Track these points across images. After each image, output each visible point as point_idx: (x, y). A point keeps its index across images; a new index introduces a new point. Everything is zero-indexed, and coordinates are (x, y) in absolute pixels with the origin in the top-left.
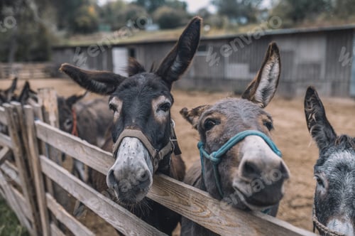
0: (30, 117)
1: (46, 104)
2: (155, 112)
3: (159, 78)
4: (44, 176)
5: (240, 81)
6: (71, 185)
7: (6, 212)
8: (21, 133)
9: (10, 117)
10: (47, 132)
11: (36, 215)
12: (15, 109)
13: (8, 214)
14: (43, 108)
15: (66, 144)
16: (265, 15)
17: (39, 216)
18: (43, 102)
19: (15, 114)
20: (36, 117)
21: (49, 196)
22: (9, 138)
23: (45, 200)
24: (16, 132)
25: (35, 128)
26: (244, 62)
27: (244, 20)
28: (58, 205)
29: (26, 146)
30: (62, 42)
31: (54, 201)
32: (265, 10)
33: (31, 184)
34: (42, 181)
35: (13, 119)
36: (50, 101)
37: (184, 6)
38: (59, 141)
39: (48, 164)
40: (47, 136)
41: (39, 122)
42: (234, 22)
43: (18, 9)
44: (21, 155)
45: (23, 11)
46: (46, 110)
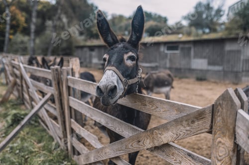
0: (65, 74)
1: (74, 67)
2: (125, 60)
3: (130, 45)
4: (70, 108)
5: (201, 71)
6: (86, 110)
7: (46, 135)
8: (59, 83)
9: (54, 74)
10: (74, 82)
11: (65, 132)
12: (57, 70)
13: (47, 136)
14: (72, 69)
15: (85, 86)
16: (223, 27)
17: (66, 133)
18: (72, 66)
19: (57, 72)
20: (68, 74)
21: (73, 120)
22: (52, 88)
23: (70, 122)
24: (56, 83)
25: (67, 80)
26: (205, 58)
27: (207, 31)
28: (77, 124)
29: (61, 91)
30: (82, 44)
31: (75, 123)
32: (223, 24)
33: (63, 113)
34: (69, 112)
35: (55, 75)
36: (76, 65)
37: (165, 20)
38: (80, 85)
39: (73, 100)
40: (74, 84)
41: (70, 77)
42: (200, 32)
43: (55, 22)
44: (58, 96)
45: (58, 23)
46: (74, 71)
